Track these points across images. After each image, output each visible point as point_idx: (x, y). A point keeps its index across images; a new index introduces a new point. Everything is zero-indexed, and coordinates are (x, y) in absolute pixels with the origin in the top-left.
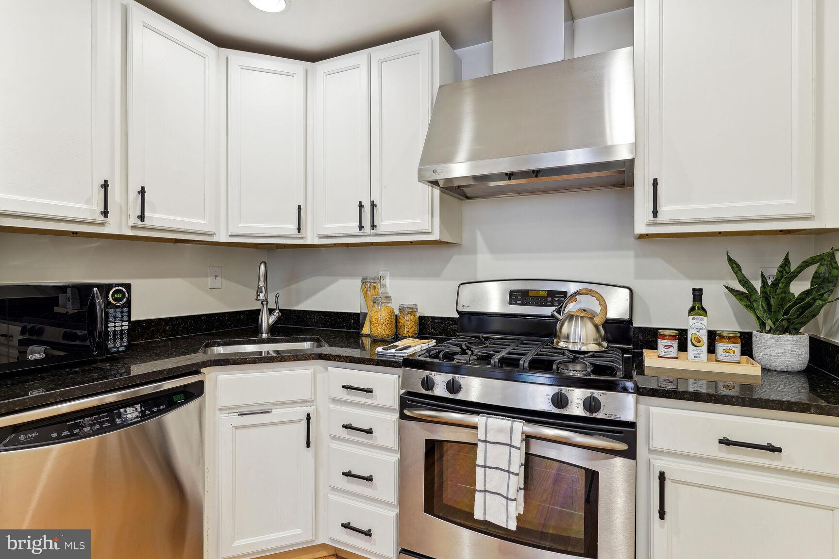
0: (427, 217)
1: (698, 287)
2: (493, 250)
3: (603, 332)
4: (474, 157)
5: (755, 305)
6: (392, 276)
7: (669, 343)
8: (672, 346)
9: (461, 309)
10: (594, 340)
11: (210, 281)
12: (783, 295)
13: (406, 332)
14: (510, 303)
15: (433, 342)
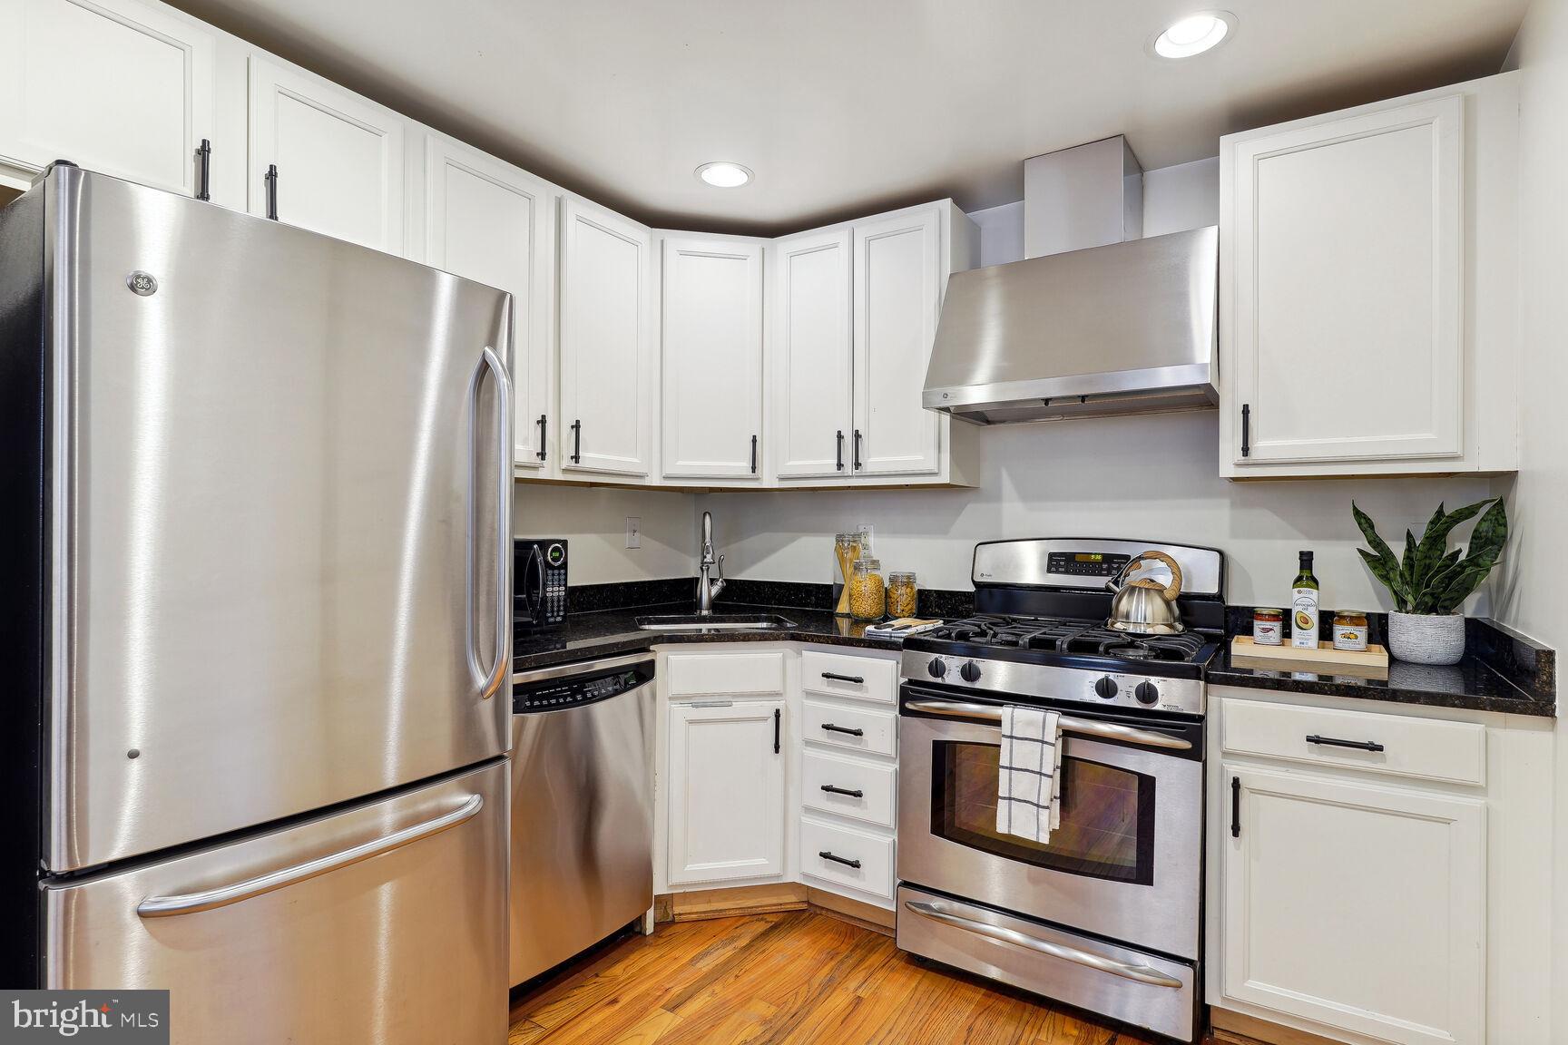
0: (933, 452)
1: (1305, 549)
2: (1027, 496)
3: (1177, 611)
4: (1000, 377)
5: (1392, 575)
6: (878, 532)
7: (1268, 625)
8: (1271, 629)
9: (978, 579)
10: (1163, 620)
11: (627, 539)
12: (1428, 561)
13: (899, 611)
14: (1049, 571)
15: (940, 623)
